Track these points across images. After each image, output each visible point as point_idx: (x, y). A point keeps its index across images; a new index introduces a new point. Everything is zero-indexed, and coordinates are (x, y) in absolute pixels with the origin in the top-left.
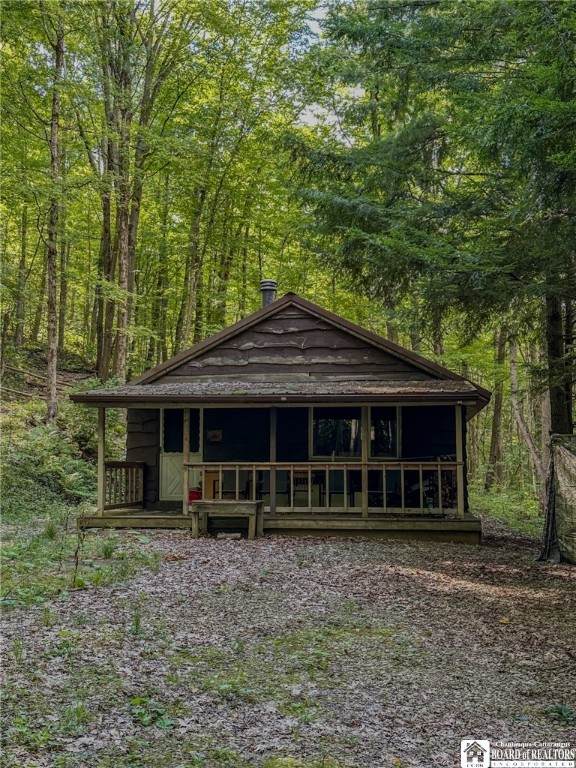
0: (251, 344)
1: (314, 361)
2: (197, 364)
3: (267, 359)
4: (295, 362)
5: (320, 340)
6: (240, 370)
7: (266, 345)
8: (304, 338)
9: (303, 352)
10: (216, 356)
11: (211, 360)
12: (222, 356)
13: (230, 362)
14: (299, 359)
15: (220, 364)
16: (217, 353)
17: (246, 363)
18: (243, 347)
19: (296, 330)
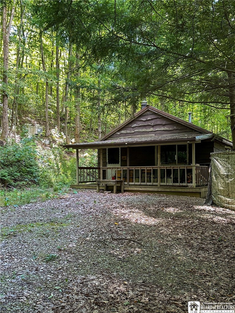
0: (135, 125)
1: (156, 130)
2: (118, 133)
3: (141, 130)
4: (150, 130)
5: (159, 122)
6: (132, 134)
7: (140, 125)
8: (153, 121)
9: (153, 126)
10: (124, 130)
11: (123, 132)
12: (126, 130)
13: (128, 132)
14: (152, 129)
15: (125, 133)
16: (125, 129)
17: (134, 132)
18: (132, 126)
19: (151, 118)
